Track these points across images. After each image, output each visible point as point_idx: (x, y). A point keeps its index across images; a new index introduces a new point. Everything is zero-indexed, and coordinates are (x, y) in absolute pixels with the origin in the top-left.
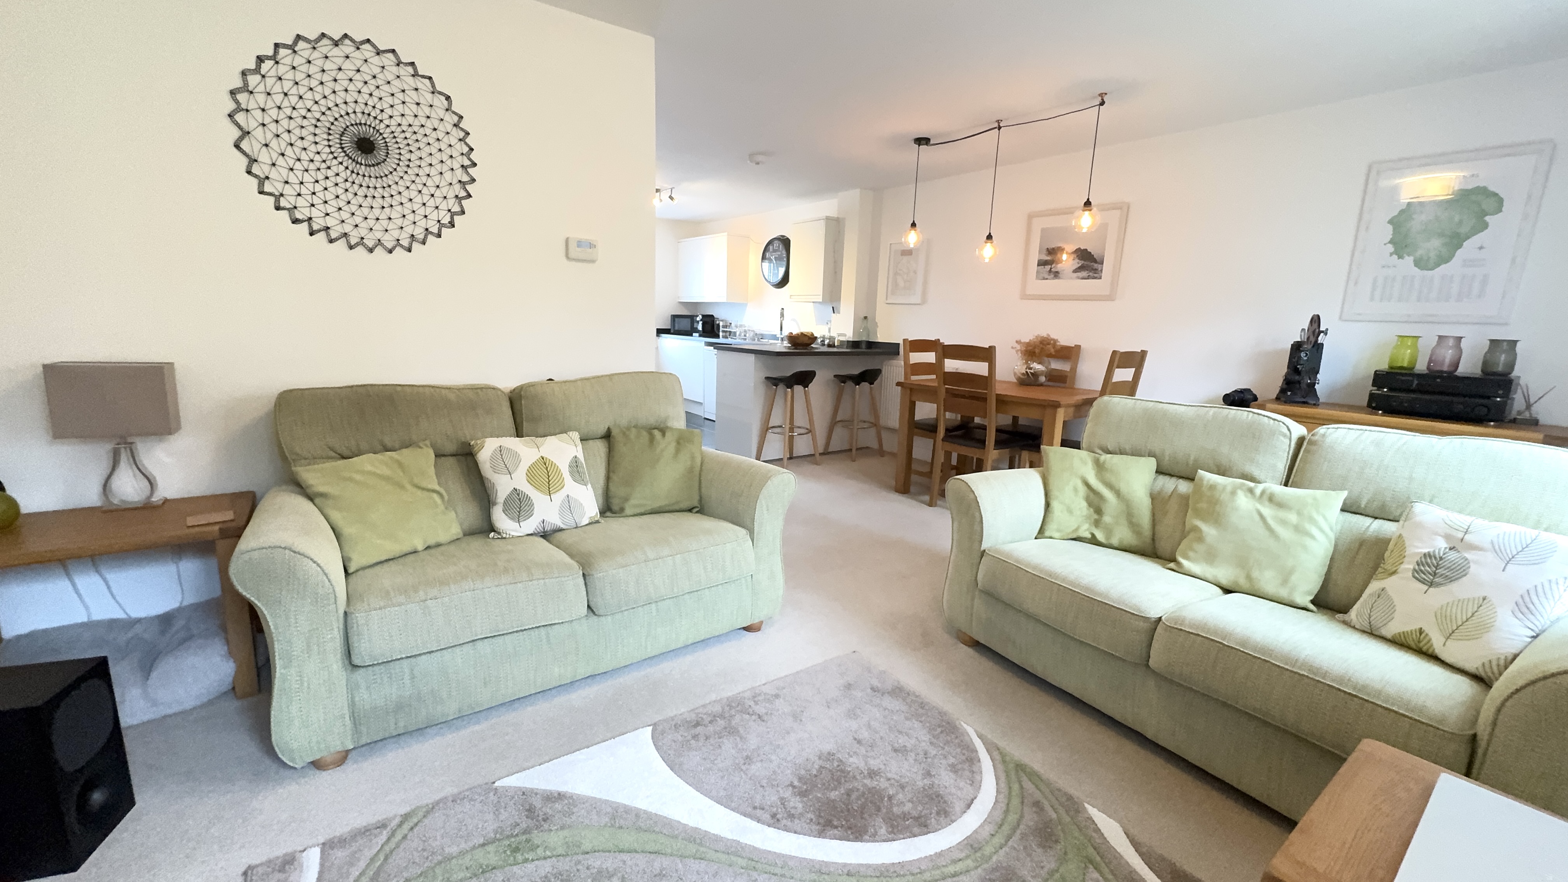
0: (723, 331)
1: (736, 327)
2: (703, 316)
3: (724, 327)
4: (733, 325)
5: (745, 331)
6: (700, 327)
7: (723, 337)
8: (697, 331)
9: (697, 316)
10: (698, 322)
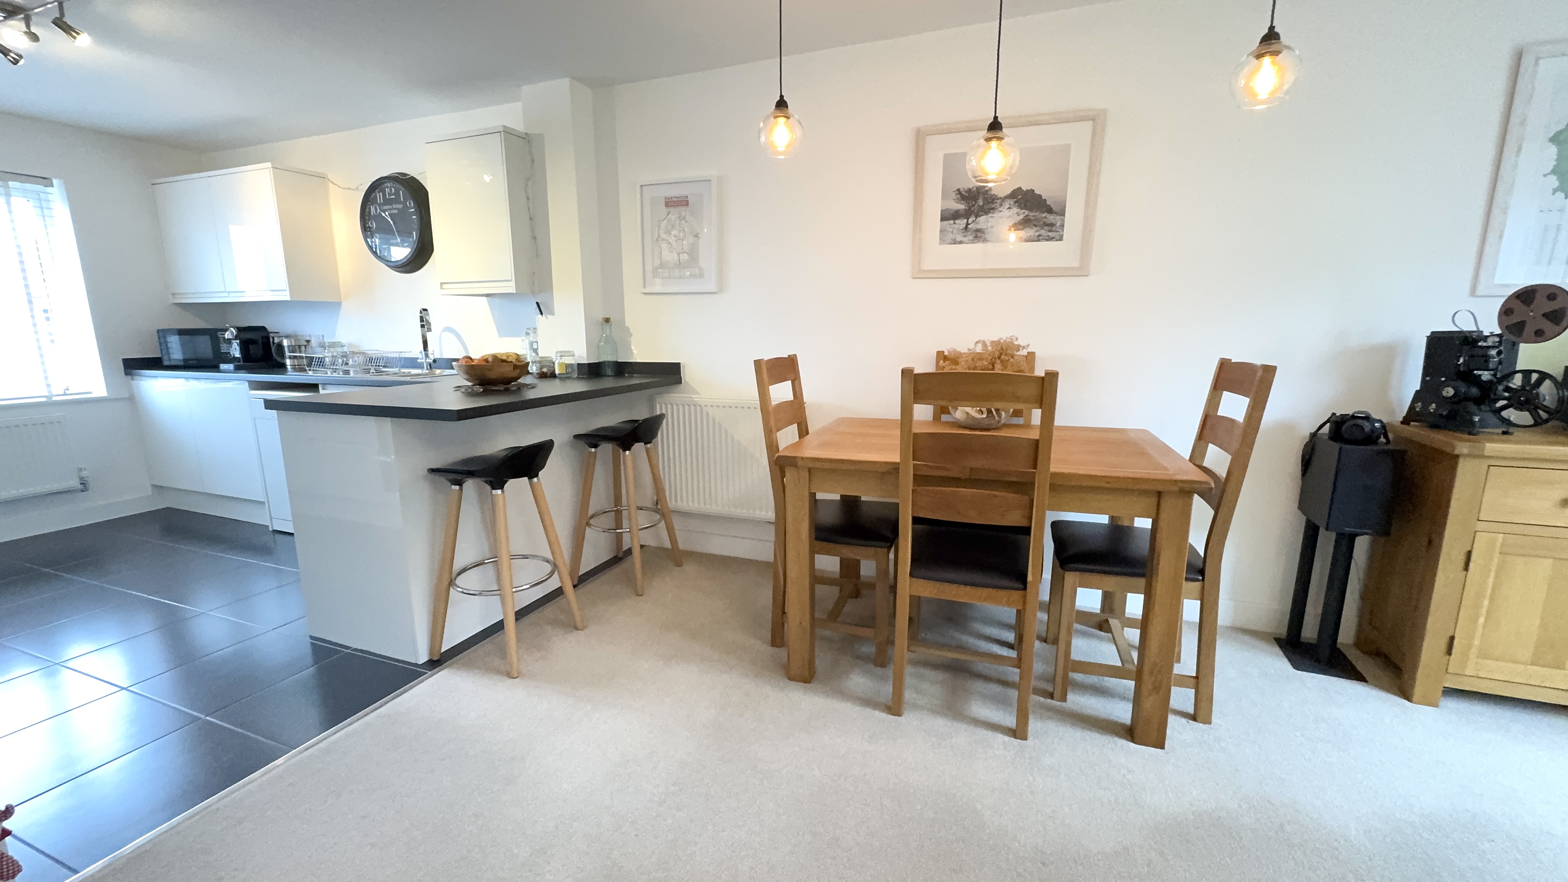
0: (290, 358)
1: (323, 346)
2: (240, 330)
3: (293, 349)
4: (314, 342)
5: (344, 355)
6: (236, 351)
7: (294, 368)
8: (228, 359)
9: (226, 330)
10: (229, 341)
